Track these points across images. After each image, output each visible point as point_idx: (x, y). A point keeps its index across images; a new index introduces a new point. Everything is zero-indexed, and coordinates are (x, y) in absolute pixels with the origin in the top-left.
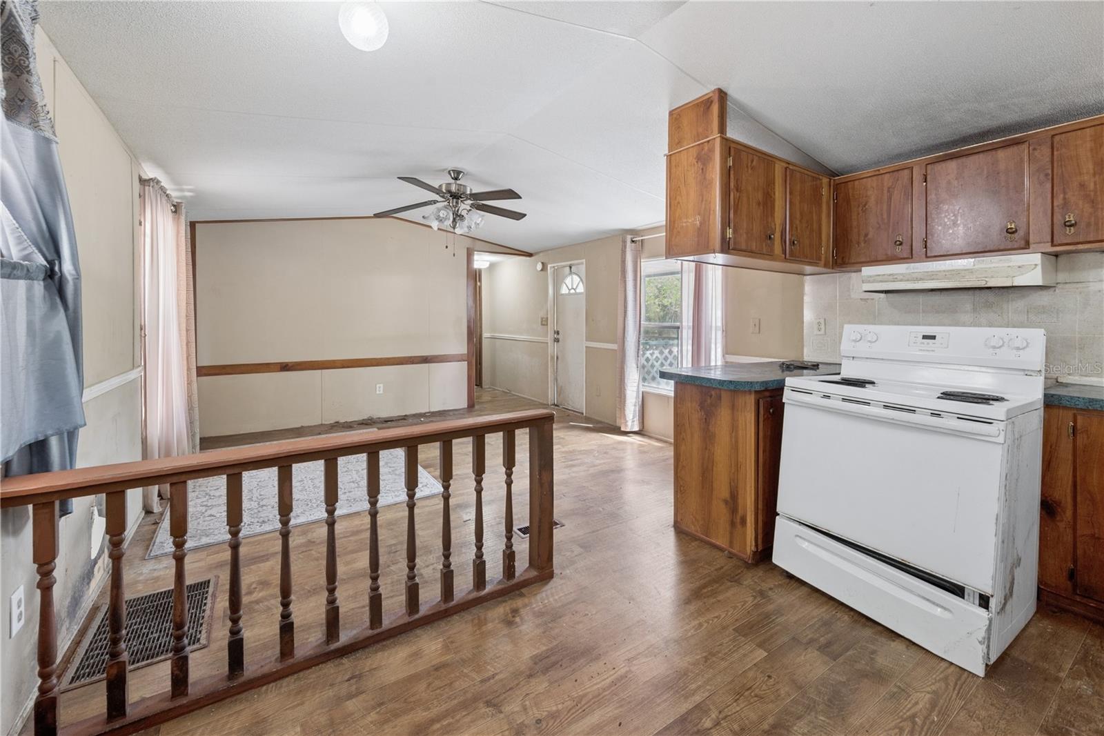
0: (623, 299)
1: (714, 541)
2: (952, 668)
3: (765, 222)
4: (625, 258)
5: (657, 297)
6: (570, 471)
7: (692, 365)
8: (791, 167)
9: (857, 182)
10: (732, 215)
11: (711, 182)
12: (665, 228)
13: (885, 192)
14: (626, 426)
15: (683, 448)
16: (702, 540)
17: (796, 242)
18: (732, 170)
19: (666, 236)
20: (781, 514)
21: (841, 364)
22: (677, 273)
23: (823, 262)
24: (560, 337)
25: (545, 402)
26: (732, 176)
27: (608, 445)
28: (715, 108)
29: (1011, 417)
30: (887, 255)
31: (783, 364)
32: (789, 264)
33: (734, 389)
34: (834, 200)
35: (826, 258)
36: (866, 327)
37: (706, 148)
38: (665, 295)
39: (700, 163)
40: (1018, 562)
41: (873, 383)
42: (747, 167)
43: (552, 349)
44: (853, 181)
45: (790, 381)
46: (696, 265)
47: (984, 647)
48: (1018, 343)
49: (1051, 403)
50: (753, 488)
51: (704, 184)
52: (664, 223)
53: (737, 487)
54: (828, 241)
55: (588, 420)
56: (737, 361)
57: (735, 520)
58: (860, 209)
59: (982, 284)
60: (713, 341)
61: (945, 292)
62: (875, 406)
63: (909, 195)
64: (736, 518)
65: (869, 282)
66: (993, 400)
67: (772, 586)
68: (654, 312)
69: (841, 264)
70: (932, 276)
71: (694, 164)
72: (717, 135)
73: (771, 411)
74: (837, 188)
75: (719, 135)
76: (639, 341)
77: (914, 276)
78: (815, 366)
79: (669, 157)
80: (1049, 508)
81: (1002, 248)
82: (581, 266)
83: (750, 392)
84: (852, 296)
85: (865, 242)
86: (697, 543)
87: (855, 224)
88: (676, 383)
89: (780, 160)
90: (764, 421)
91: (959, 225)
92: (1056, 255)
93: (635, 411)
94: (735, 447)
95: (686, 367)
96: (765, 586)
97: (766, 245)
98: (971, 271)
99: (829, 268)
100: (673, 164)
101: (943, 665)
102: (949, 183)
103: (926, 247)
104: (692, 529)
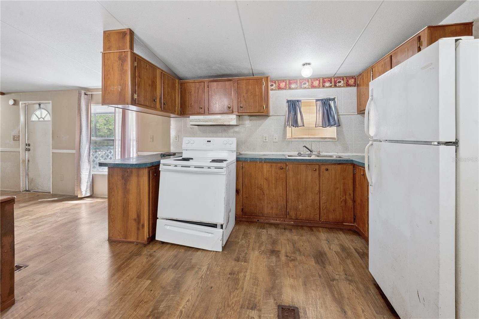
0: (79, 125)
1: (129, 240)
2: (214, 252)
3: (152, 94)
4: (80, 103)
5: (105, 125)
6: (37, 230)
7: (121, 158)
8: (164, 72)
9: (188, 84)
10: (137, 88)
11: (126, 71)
12: (101, 90)
13: (197, 89)
14: (82, 194)
15: (113, 200)
16: (123, 242)
17: (166, 104)
18: (136, 67)
19: (102, 93)
20: (159, 218)
21: (182, 153)
22: (113, 113)
23: (176, 113)
24: (31, 147)
25: (17, 190)
26: (136, 71)
27: (69, 207)
28: (128, 37)
29: (228, 166)
30: (197, 112)
31: (162, 154)
32: (163, 113)
33: (138, 167)
34: (180, 89)
35: (178, 111)
36: (190, 138)
37: (124, 55)
38: (110, 124)
39: (120, 61)
40: (230, 211)
41: (192, 159)
42: (144, 68)
43: (24, 155)
44: (187, 83)
45: (163, 161)
46: (123, 110)
47: (222, 241)
48: (230, 143)
49: (238, 160)
50: (147, 210)
51: (123, 72)
52: (101, 87)
53: (140, 212)
54: (178, 105)
55: (54, 196)
56: (142, 154)
57: (139, 227)
58: (189, 94)
59: (222, 124)
60: (132, 146)
61: (214, 126)
62: (192, 167)
63: (204, 91)
64: (140, 226)
65: (192, 121)
66: (224, 161)
67: (155, 250)
68: (104, 132)
69: (183, 114)
70: (210, 120)
71: (117, 61)
72: (128, 49)
73: (155, 175)
74: (182, 84)
75: (130, 50)
76: (90, 148)
77: (205, 120)
78: (174, 154)
79: (104, 54)
80: (237, 191)
81: (227, 112)
82: (48, 104)
83: (146, 168)
84: (187, 126)
85: (191, 106)
86: (120, 244)
87: (187, 99)
88: (109, 168)
89: (159, 69)
90: (152, 180)
91: (217, 104)
92: (239, 116)
93: (87, 185)
94: (139, 194)
95: (117, 159)
96: (152, 251)
97: (153, 104)
98: (220, 119)
99: (179, 115)
100: (106, 58)
101: (212, 252)
102: (214, 89)
103: (208, 110)
104: (118, 238)
